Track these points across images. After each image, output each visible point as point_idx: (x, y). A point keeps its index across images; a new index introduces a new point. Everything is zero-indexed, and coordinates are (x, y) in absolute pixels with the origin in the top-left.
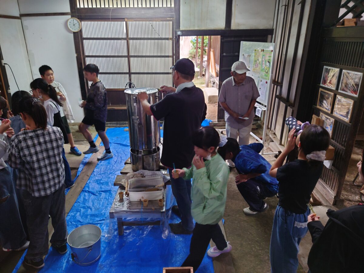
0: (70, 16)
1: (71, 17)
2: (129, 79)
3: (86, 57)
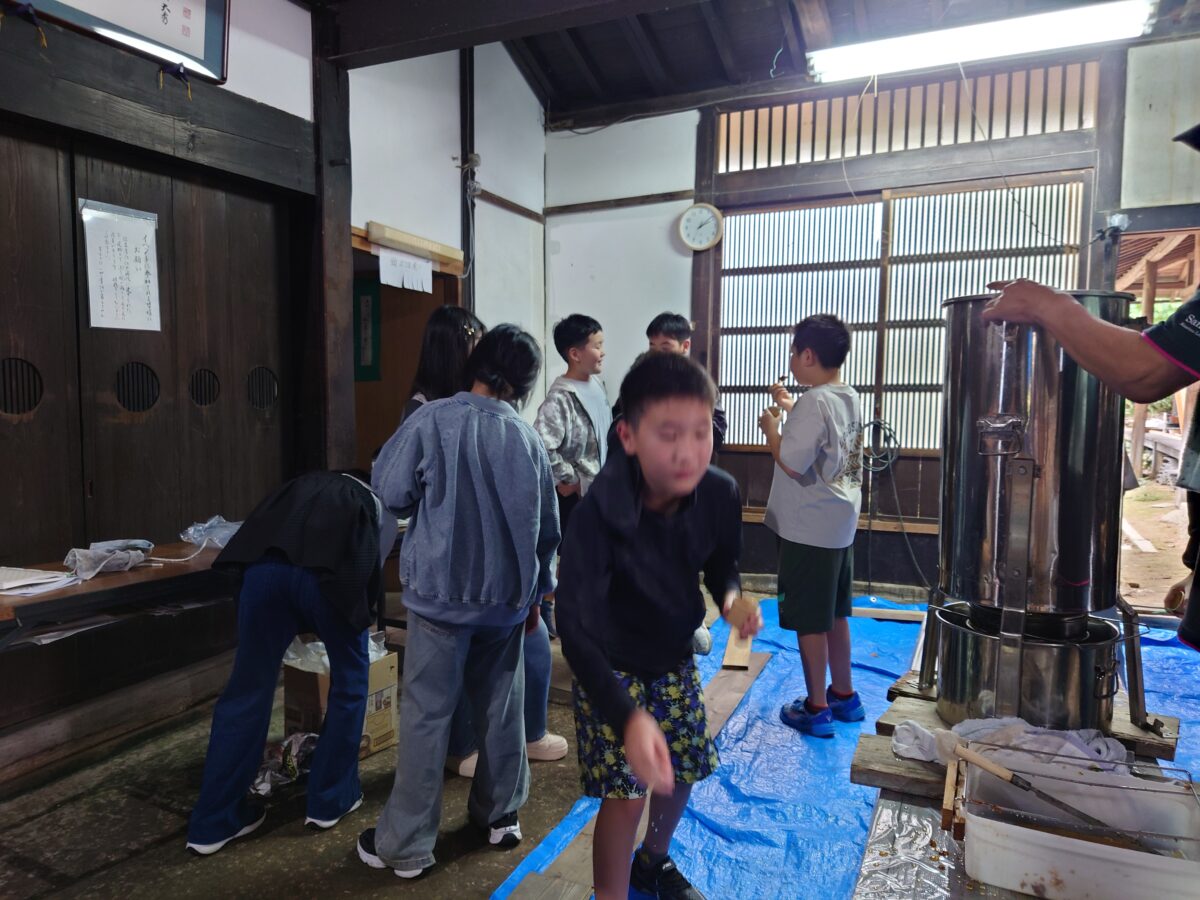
0: (691, 202)
1: (695, 202)
2: (876, 409)
3: (723, 335)
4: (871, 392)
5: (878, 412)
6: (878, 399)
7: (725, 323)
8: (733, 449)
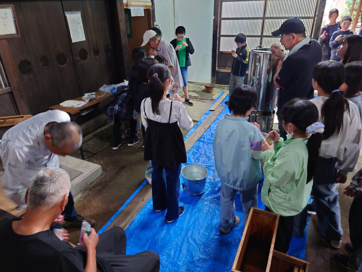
2: (260, 42)
3: (222, 20)
4: (260, 37)
5: (261, 43)
6: (261, 39)
7: (223, 16)
8: (224, 53)
